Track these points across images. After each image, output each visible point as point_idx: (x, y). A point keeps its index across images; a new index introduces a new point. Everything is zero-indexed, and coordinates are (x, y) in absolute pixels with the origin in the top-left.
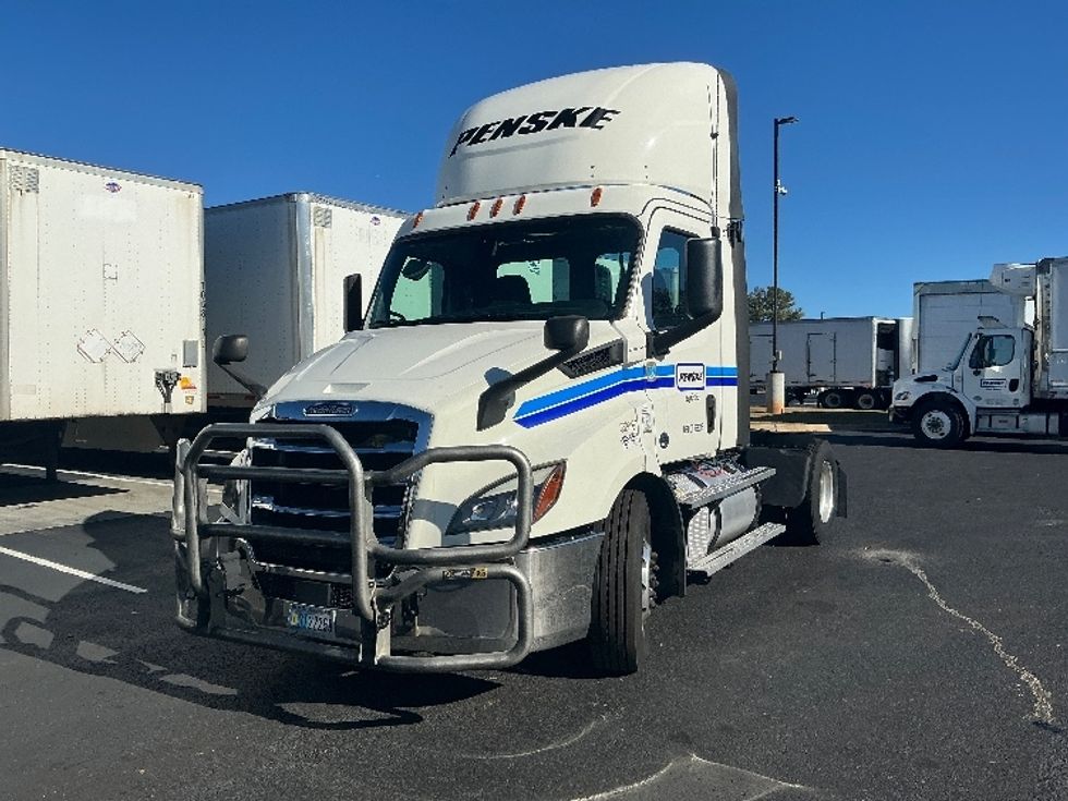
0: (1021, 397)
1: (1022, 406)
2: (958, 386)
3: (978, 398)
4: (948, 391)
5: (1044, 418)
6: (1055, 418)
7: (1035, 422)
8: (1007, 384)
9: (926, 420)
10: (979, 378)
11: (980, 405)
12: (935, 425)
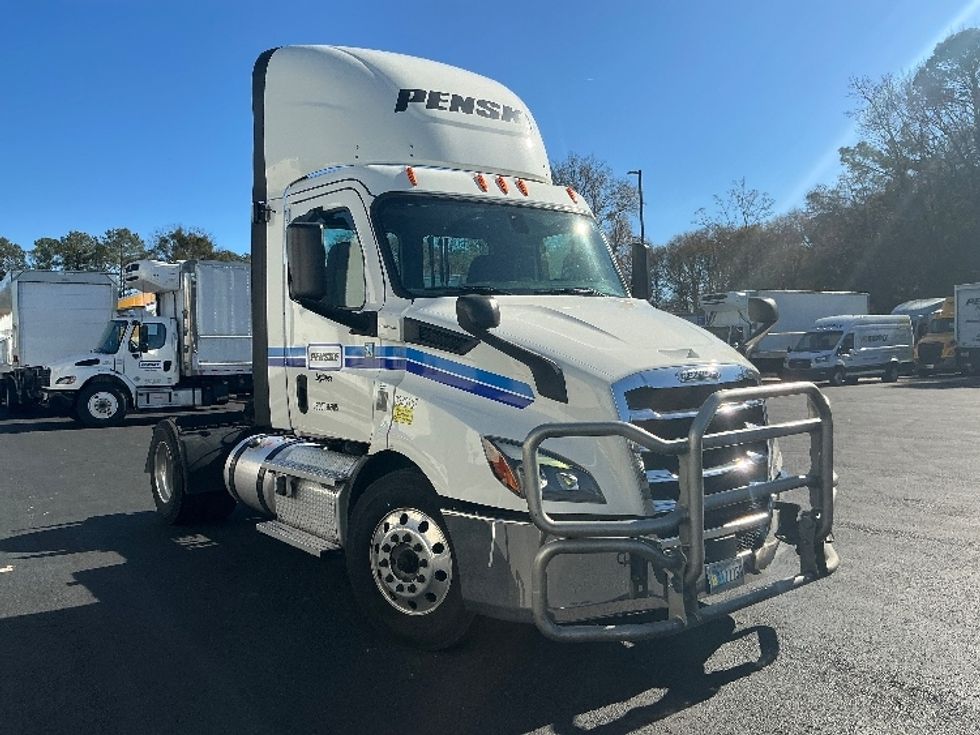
0: (173, 376)
1: (174, 384)
2: (119, 368)
3: (137, 379)
4: (112, 373)
5: (191, 391)
6: (198, 392)
7: (184, 397)
8: (162, 365)
9: (93, 401)
10: (138, 360)
11: (139, 384)
12: (103, 405)
